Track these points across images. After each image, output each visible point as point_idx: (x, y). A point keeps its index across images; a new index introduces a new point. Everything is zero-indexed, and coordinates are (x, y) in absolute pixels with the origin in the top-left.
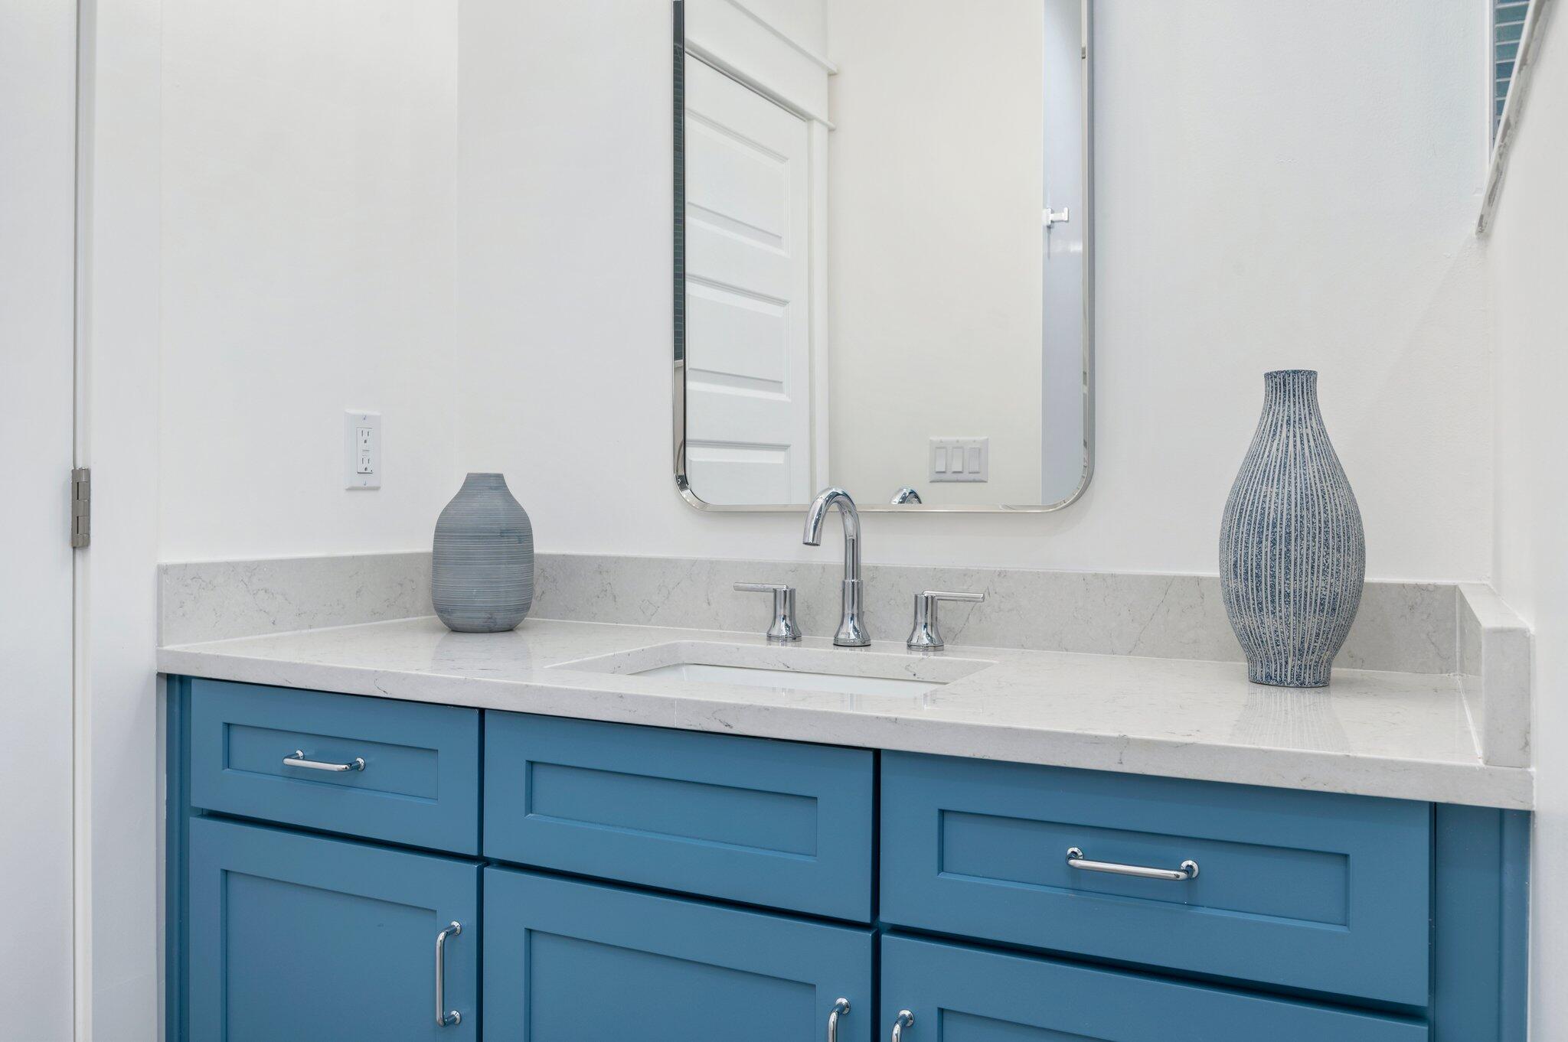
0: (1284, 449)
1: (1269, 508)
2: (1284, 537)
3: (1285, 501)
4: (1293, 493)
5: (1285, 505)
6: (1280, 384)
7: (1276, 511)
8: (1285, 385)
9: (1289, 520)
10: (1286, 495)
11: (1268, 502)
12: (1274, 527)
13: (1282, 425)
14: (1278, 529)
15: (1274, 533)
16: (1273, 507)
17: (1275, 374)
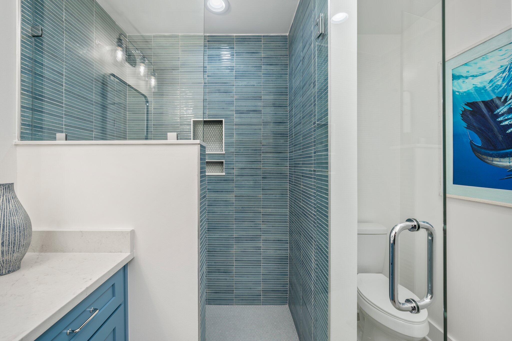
0: (15, 206)
1: (17, 223)
2: (23, 230)
3: (21, 220)
4: (22, 217)
5: (21, 221)
6: (7, 187)
7: (19, 223)
8: (9, 187)
9: (23, 225)
10: (21, 218)
11: (15, 222)
12: (20, 228)
13: (11, 199)
14: (21, 228)
15: (20, 229)
16: (18, 222)
17: (5, 185)
